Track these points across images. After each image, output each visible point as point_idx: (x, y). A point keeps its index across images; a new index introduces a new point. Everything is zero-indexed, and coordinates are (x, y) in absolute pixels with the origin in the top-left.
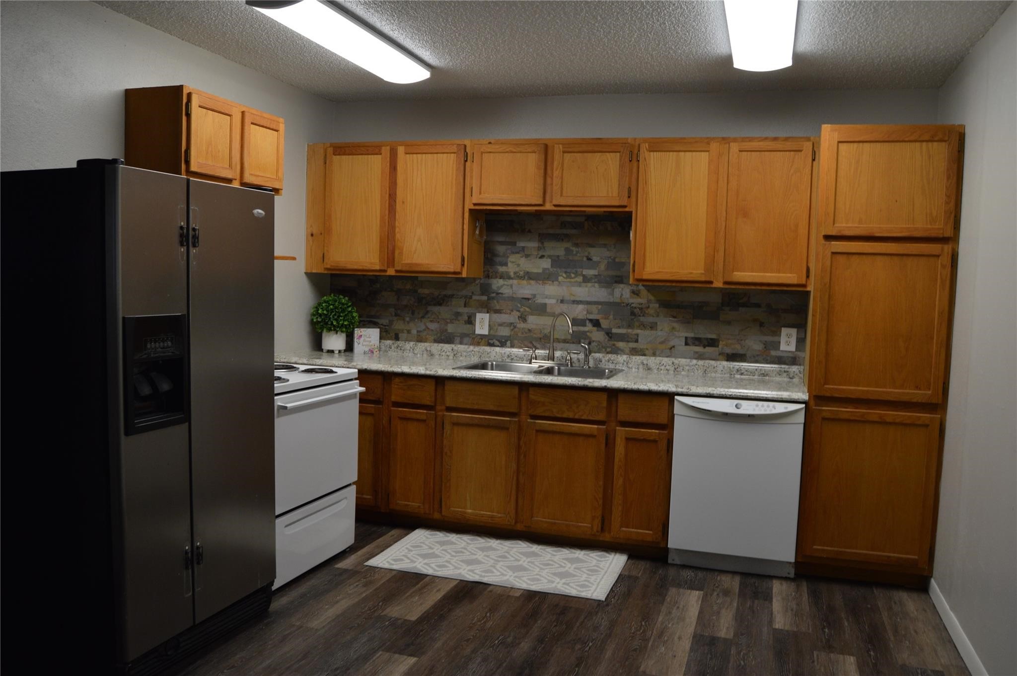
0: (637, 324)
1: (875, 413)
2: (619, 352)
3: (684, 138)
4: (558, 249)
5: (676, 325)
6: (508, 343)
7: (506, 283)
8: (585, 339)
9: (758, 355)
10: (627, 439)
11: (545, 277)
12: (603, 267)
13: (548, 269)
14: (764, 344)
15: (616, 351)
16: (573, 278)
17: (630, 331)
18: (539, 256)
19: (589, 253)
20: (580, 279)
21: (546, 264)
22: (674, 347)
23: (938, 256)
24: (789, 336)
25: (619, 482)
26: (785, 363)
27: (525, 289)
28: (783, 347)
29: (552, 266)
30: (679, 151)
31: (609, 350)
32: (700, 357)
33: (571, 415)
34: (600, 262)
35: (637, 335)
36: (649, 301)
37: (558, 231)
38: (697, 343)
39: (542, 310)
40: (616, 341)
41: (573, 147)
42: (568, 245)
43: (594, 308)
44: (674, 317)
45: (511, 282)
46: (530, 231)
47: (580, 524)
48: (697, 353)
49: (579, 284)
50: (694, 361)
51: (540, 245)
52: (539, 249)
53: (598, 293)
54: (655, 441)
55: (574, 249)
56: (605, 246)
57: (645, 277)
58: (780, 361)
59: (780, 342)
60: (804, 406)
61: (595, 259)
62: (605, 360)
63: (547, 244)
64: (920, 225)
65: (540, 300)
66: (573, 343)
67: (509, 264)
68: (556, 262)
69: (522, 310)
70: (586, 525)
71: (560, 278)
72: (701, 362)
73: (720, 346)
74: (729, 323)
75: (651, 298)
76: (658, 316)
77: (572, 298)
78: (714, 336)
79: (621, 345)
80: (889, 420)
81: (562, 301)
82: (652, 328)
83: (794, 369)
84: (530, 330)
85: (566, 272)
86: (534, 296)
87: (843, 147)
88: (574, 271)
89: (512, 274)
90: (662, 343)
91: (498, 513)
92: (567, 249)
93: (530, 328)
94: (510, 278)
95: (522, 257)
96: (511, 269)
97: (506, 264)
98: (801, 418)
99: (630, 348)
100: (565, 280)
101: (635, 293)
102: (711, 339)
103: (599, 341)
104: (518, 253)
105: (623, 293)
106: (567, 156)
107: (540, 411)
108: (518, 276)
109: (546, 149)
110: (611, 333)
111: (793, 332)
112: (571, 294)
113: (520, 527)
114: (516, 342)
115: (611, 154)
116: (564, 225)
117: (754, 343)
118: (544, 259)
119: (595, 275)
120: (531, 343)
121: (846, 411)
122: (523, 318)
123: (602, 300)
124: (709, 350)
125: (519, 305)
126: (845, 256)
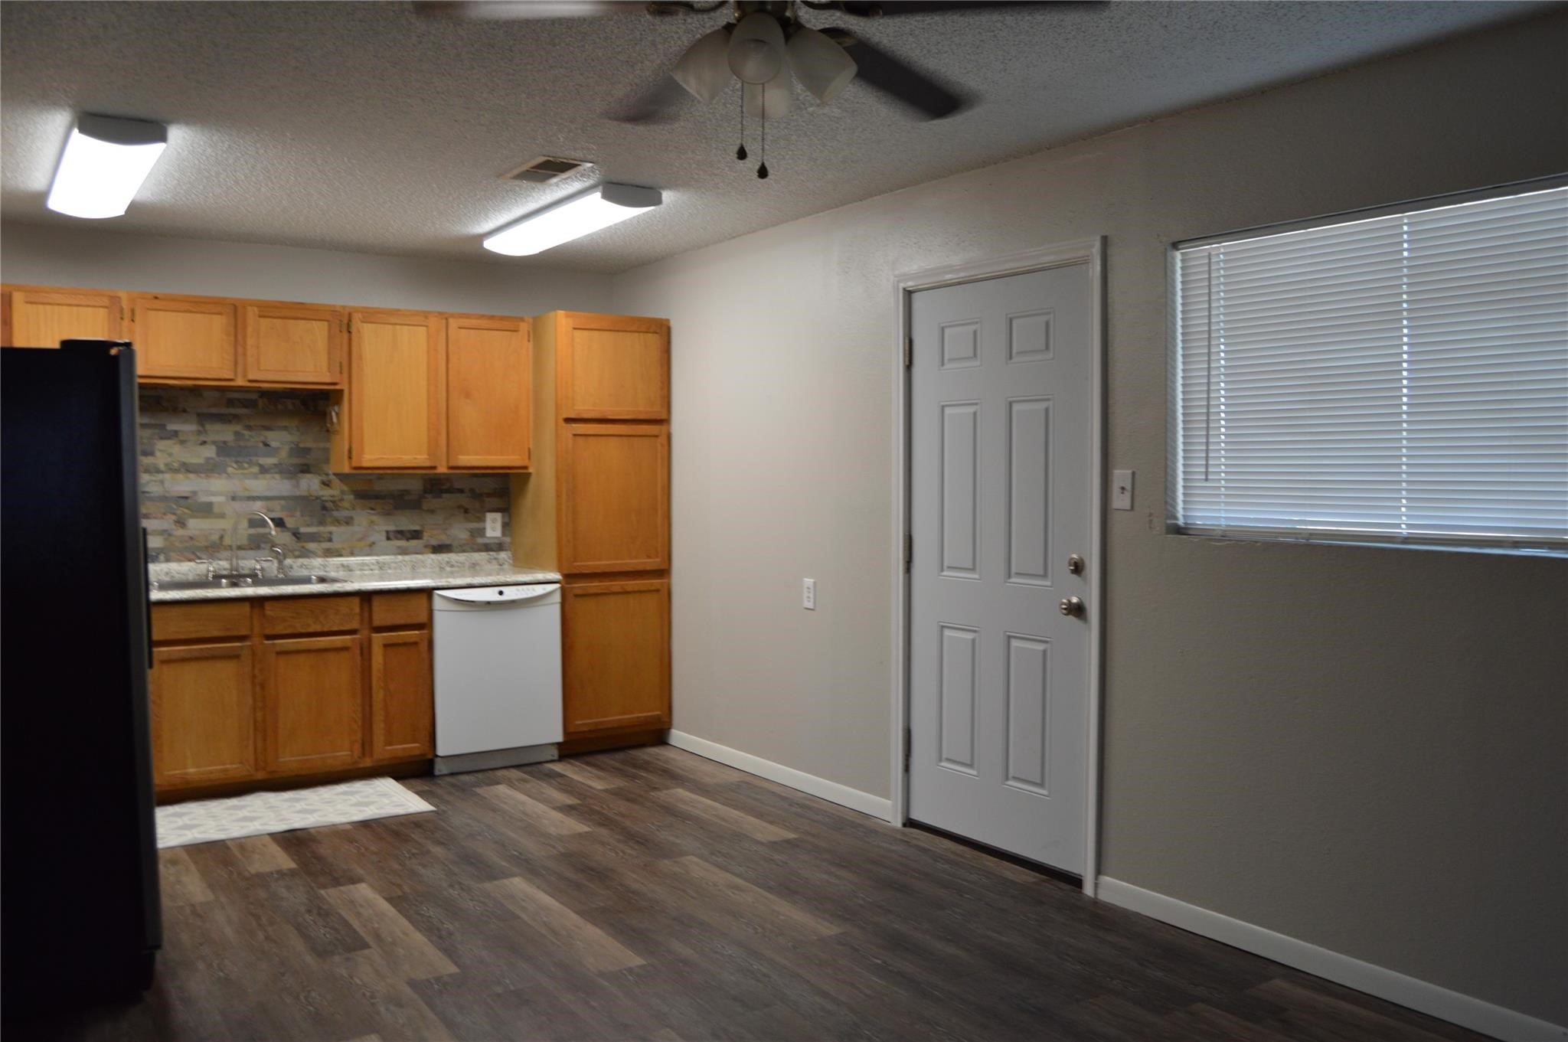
0: (329, 520)
1: (616, 585)
2: (311, 555)
3: (399, 310)
4: (226, 433)
5: (375, 518)
6: (162, 557)
7: (154, 478)
8: (265, 543)
9: (464, 544)
10: (386, 646)
11: (209, 469)
12: (284, 453)
13: (212, 458)
14: (471, 532)
15: (305, 554)
16: (246, 469)
17: (321, 529)
18: (199, 442)
19: (266, 437)
20: (255, 469)
21: (210, 452)
22: (374, 543)
23: (656, 436)
24: (494, 521)
25: (378, 695)
26: (492, 550)
27: (183, 485)
28: (489, 533)
29: (218, 454)
30: (396, 324)
31: (297, 553)
32: (404, 552)
33: (318, 628)
34: (278, 448)
35: (331, 533)
36: (343, 492)
37: (224, 411)
38: (399, 536)
39: (207, 510)
40: (305, 542)
41: (271, 310)
42: (238, 428)
43: (276, 505)
44: (372, 509)
45: (160, 476)
46: (184, 411)
47: (338, 754)
48: (399, 547)
49: (255, 476)
50: (400, 558)
51: (200, 428)
52: (199, 433)
53: (281, 486)
54: (415, 644)
55: (246, 433)
56: (285, 428)
57: (365, 464)
58: (487, 548)
59: (484, 529)
60: (558, 585)
61: (274, 444)
62: (297, 566)
63: (208, 427)
64: (642, 410)
65: (203, 499)
66: (252, 549)
67: (158, 454)
68: (223, 449)
69: (179, 512)
70: (342, 755)
71: (230, 470)
72: (407, 558)
73: (425, 538)
74: (432, 511)
75: (345, 488)
76: (354, 509)
77: (247, 494)
78: (417, 528)
79: (312, 546)
80: (629, 589)
81: (234, 498)
82: (347, 523)
83: (503, 555)
84: (191, 538)
85: (237, 462)
86: (195, 493)
87: (577, 333)
88: (247, 460)
89: (162, 467)
90: (360, 540)
91: (231, 764)
92: (236, 433)
93: (191, 535)
94: (159, 471)
95: (175, 444)
96: (160, 459)
97: (152, 454)
98: (557, 598)
99: (323, 549)
100: (237, 472)
101: (326, 484)
102: (415, 531)
103: (285, 545)
104: (169, 438)
105: (310, 484)
106: (264, 322)
107: (280, 629)
108: (171, 469)
109: (235, 311)
110: (299, 533)
111: (498, 516)
112: (247, 490)
113: (260, 775)
114: (172, 554)
115: (318, 322)
116: (231, 403)
117: (459, 531)
118: (207, 446)
119: (275, 465)
120: (194, 553)
121: (595, 586)
122: (181, 523)
123: (285, 494)
124: (413, 543)
125: (174, 506)
126: (583, 438)
